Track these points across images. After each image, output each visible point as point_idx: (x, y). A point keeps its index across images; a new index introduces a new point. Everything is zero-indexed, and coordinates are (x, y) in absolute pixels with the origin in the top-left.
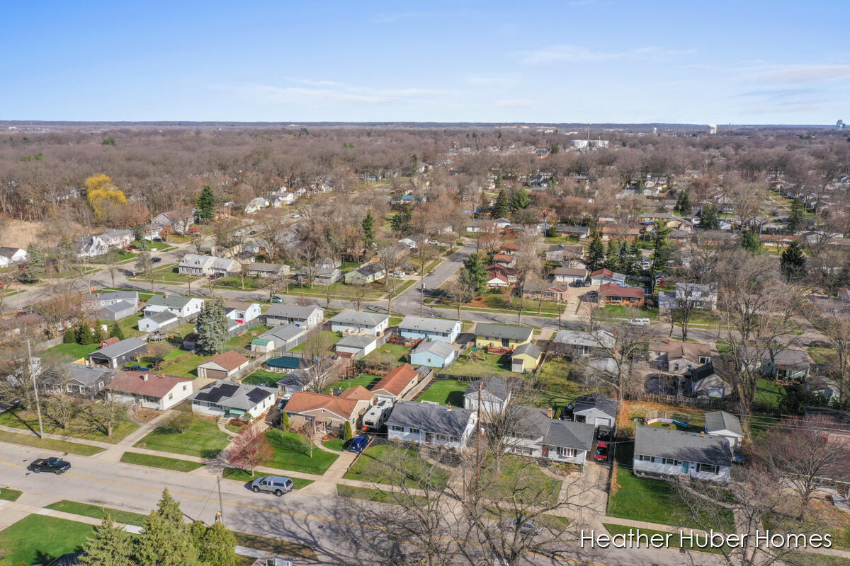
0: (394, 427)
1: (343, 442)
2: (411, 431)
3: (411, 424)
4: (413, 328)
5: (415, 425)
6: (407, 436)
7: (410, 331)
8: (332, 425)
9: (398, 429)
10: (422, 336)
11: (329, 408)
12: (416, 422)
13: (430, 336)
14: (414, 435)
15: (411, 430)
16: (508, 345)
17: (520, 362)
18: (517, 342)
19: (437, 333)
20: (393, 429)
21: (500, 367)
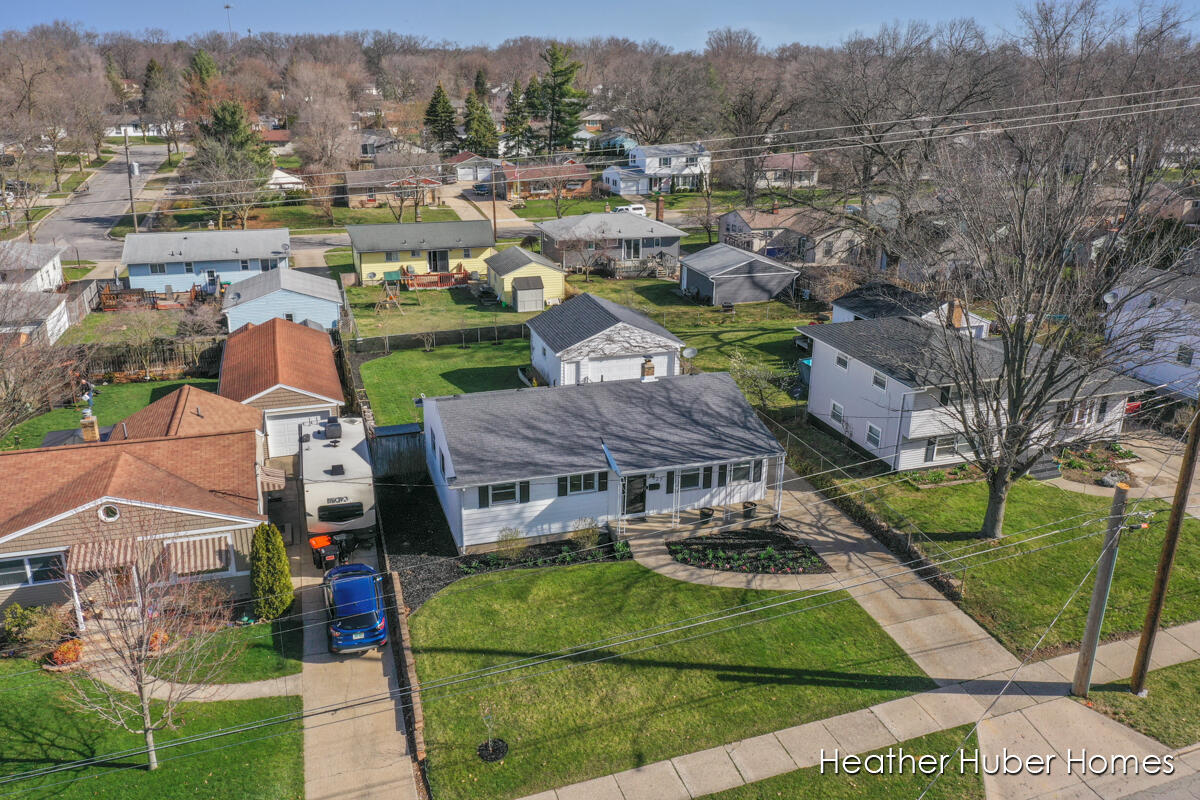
0: (483, 491)
1: (260, 630)
2: (562, 491)
3: (561, 459)
4: (165, 258)
5: (575, 460)
6: (546, 517)
7: (158, 268)
8: (179, 564)
9: (504, 494)
10: (202, 279)
11: (129, 491)
12: (571, 450)
13: (225, 276)
14: (577, 500)
15: (562, 482)
16: (445, 267)
17: (535, 283)
18: (467, 256)
19: (245, 265)
20: (483, 503)
21: (475, 309)
